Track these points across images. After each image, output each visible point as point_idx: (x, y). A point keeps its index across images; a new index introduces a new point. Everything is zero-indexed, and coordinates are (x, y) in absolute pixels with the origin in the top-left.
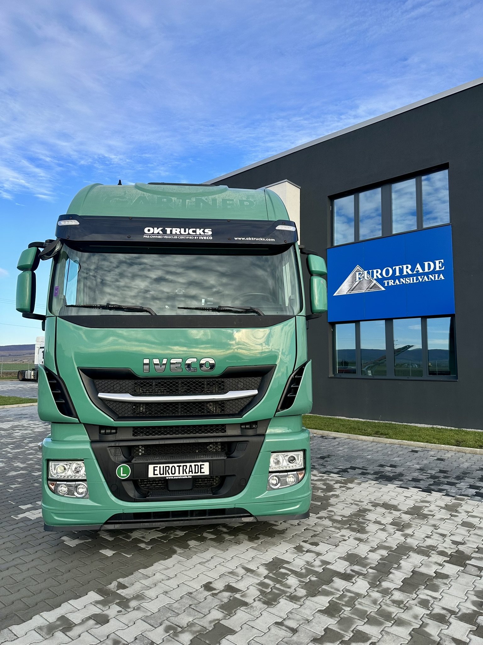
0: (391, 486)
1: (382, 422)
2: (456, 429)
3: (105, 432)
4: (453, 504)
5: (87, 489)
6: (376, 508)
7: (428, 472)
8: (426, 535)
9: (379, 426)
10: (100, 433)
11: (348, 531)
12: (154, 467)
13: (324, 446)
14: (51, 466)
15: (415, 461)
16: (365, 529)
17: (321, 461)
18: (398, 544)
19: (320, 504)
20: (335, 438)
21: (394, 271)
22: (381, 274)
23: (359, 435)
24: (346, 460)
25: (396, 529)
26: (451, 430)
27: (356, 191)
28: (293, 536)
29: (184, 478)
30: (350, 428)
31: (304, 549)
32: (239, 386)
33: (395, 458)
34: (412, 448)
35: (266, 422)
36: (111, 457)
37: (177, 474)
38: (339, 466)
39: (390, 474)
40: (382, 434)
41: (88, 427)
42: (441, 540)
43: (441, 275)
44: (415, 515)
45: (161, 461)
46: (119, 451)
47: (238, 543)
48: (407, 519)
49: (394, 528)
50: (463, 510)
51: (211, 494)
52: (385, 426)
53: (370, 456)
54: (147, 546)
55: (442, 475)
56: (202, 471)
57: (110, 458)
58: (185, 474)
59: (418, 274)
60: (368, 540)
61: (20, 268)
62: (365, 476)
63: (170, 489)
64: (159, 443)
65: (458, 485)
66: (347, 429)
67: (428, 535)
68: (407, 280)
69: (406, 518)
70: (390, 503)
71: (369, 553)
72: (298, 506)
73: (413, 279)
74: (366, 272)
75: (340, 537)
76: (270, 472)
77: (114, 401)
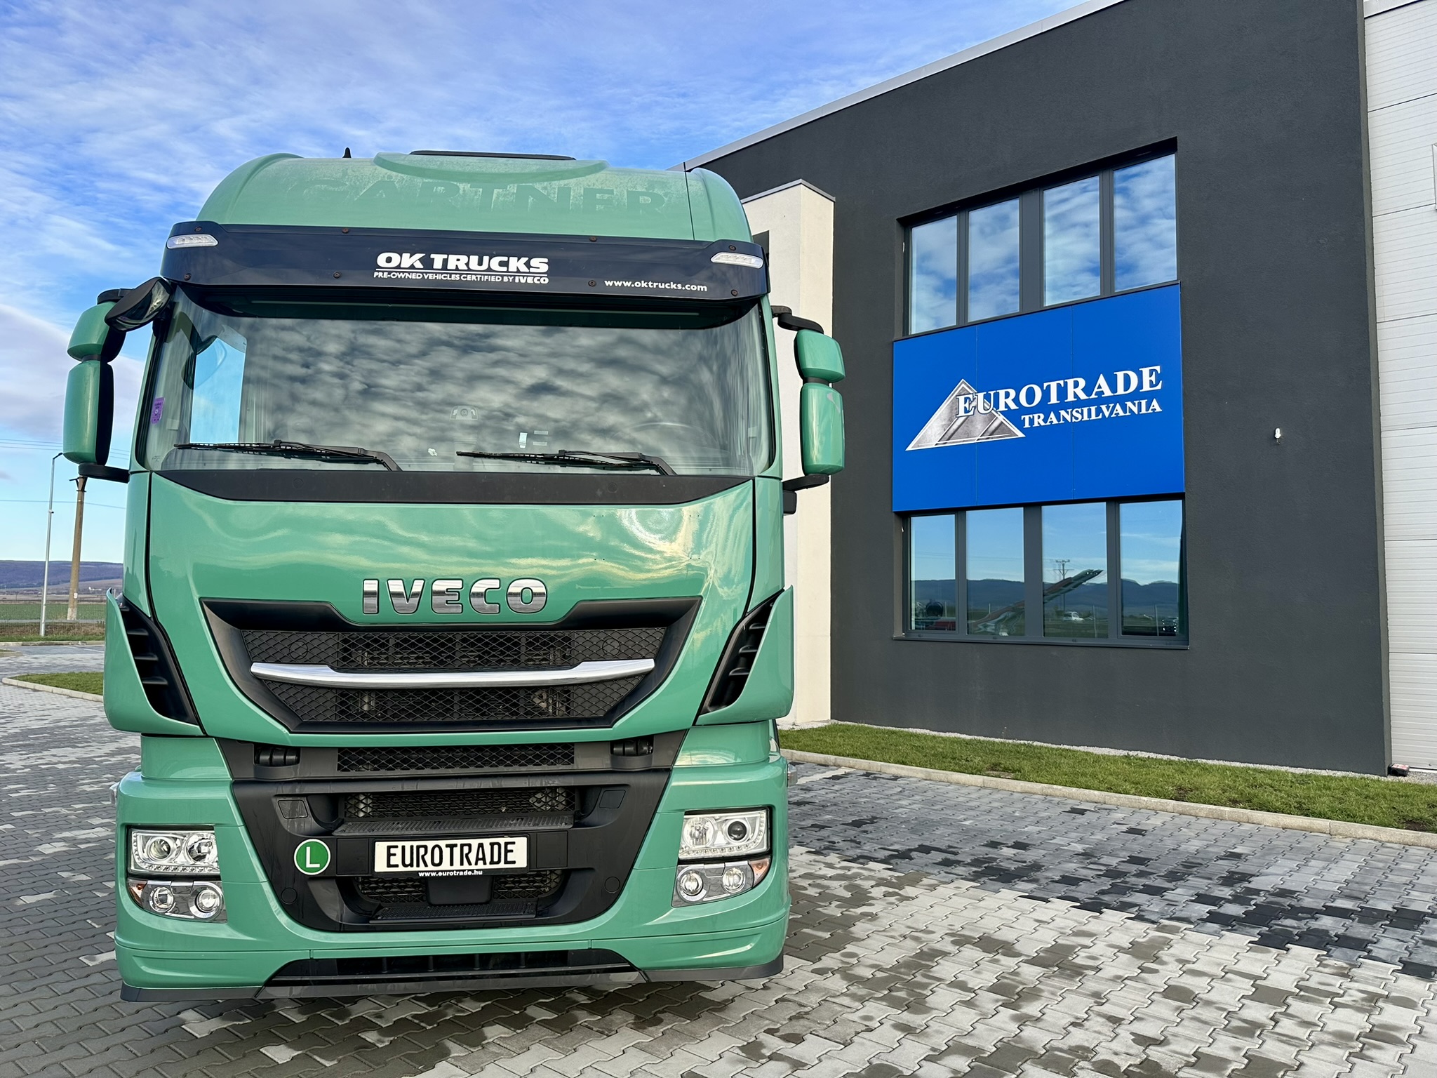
0: (1007, 894)
1: (1011, 741)
2: (1181, 759)
3: (271, 758)
4: (1152, 940)
5: (222, 901)
6: (962, 948)
7: (1101, 861)
8: (1073, 1020)
9: (1001, 750)
10: (257, 761)
11: (883, 1005)
12: (389, 848)
13: (866, 797)
14: (136, 841)
15: (1074, 835)
16: (926, 1002)
17: (852, 832)
18: (1000, 1041)
19: (827, 935)
20: (896, 778)
21: (1046, 394)
22: (1016, 400)
23: (952, 770)
24: (912, 831)
25: (1000, 1003)
26: (1170, 762)
27: (961, 207)
28: (744, 1016)
29: (463, 876)
30: (933, 755)
31: (764, 1051)
32: (608, 648)
33: (1029, 827)
34: (1072, 803)
35: (675, 738)
36: (283, 821)
37: (446, 865)
38: (892, 845)
39: (1009, 866)
40: (1006, 770)
41: (229, 746)
42: (1108, 1034)
43: (1155, 400)
44: (1053, 966)
45: (407, 833)
46: (303, 804)
47: (606, 1032)
48: (1031, 978)
49: (997, 1001)
50: (1173, 955)
51: (532, 914)
52: (1016, 751)
53: (971, 821)
54: (382, 1038)
55: (1134, 868)
56: (509, 860)
57: (280, 823)
58: (466, 866)
59: (1101, 400)
60: (927, 1029)
61: (74, 352)
62: (948, 869)
63: (434, 900)
64: (403, 788)
65: (1168, 895)
66: (925, 756)
67: (1078, 1018)
68: (1075, 413)
69: (1031, 973)
70: (996, 938)
71: (924, 1063)
72: (749, 947)
73: (1089, 411)
74: (981, 395)
75: (859, 1021)
76: (681, 862)
77: (292, 684)
